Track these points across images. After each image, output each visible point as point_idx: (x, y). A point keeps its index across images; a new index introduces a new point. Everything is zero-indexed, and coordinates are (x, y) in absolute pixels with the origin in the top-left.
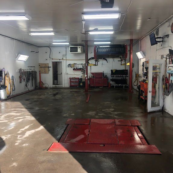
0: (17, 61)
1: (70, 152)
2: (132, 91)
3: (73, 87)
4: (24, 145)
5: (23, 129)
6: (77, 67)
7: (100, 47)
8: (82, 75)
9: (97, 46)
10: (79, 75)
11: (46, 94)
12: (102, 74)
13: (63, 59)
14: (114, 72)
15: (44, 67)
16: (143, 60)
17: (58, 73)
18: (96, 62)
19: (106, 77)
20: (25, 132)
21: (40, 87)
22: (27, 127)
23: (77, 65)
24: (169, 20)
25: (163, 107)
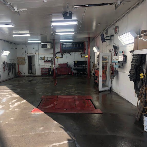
0: (2, 56)
1: (45, 113)
2: (90, 77)
3: (44, 75)
4: (15, 110)
5: (13, 102)
6: (47, 59)
7: (65, 44)
8: (51, 66)
9: (62, 43)
10: (48, 65)
11: (24, 80)
12: (67, 65)
13: (36, 53)
14: (76, 63)
15: (21, 60)
16: (98, 53)
17: (32, 64)
18: (62, 56)
19: (70, 67)
20: (14, 104)
21: (18, 76)
22: (15, 101)
23: (47, 58)
24: (113, 24)
25: (111, 88)
